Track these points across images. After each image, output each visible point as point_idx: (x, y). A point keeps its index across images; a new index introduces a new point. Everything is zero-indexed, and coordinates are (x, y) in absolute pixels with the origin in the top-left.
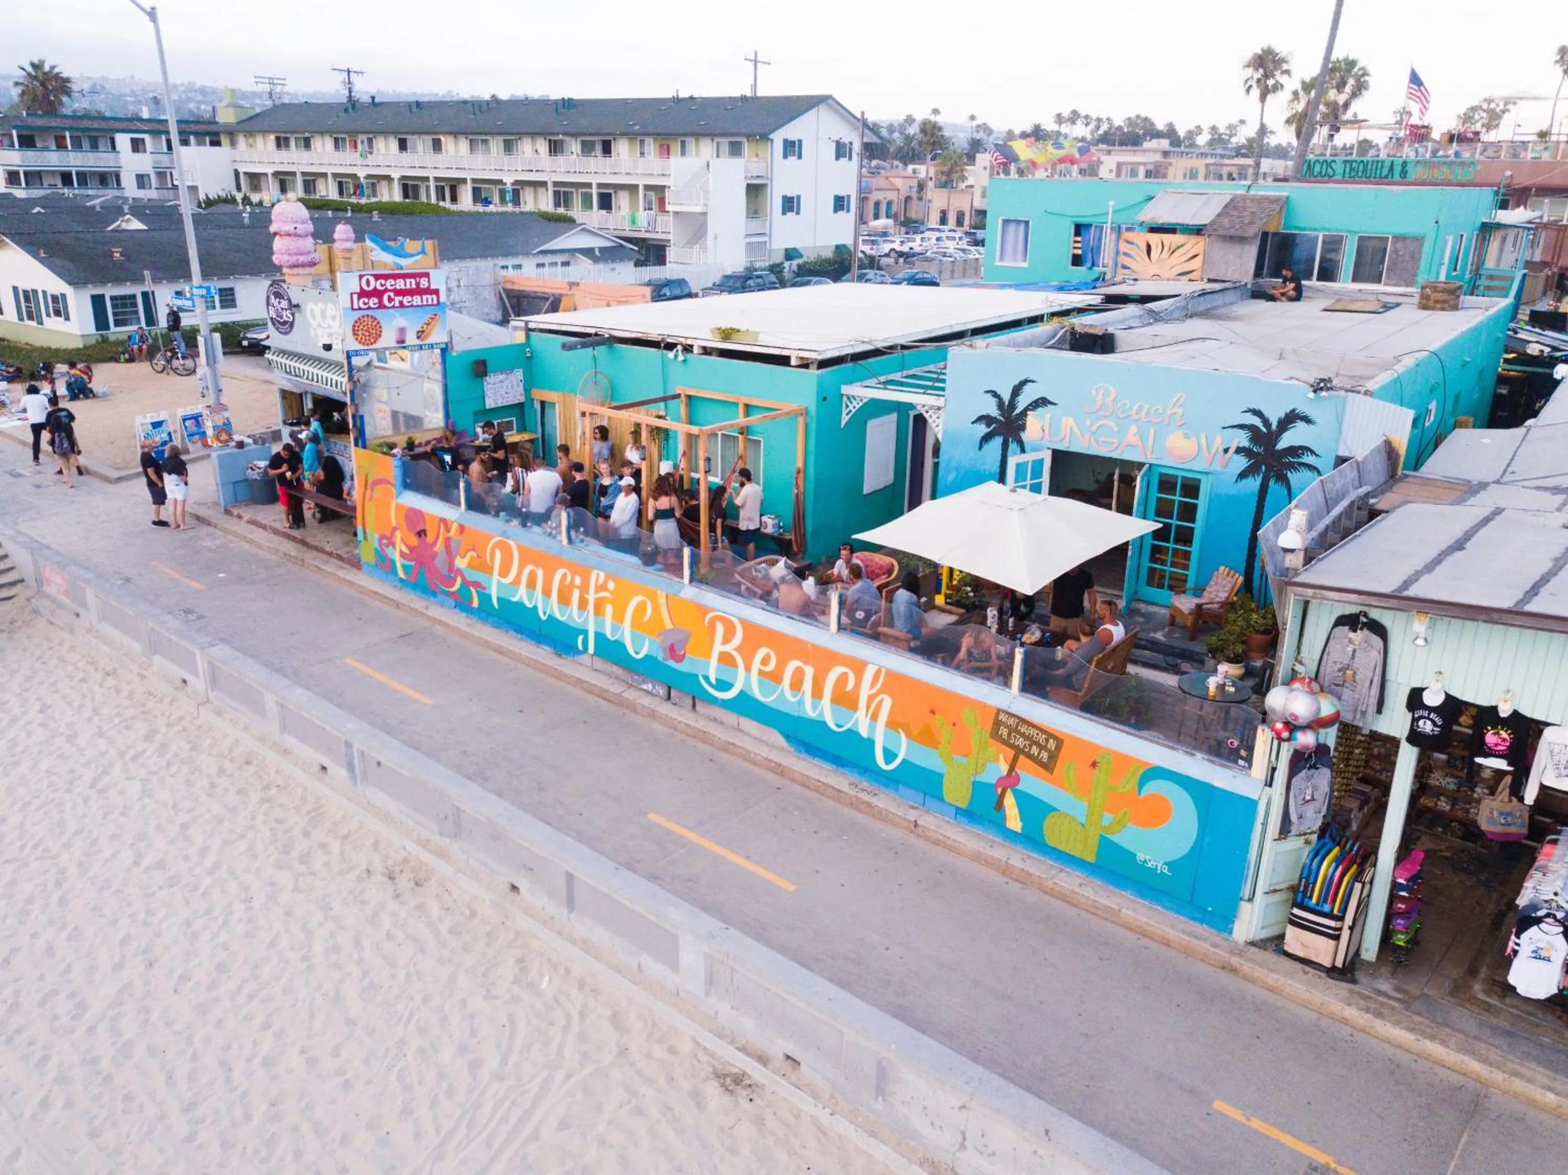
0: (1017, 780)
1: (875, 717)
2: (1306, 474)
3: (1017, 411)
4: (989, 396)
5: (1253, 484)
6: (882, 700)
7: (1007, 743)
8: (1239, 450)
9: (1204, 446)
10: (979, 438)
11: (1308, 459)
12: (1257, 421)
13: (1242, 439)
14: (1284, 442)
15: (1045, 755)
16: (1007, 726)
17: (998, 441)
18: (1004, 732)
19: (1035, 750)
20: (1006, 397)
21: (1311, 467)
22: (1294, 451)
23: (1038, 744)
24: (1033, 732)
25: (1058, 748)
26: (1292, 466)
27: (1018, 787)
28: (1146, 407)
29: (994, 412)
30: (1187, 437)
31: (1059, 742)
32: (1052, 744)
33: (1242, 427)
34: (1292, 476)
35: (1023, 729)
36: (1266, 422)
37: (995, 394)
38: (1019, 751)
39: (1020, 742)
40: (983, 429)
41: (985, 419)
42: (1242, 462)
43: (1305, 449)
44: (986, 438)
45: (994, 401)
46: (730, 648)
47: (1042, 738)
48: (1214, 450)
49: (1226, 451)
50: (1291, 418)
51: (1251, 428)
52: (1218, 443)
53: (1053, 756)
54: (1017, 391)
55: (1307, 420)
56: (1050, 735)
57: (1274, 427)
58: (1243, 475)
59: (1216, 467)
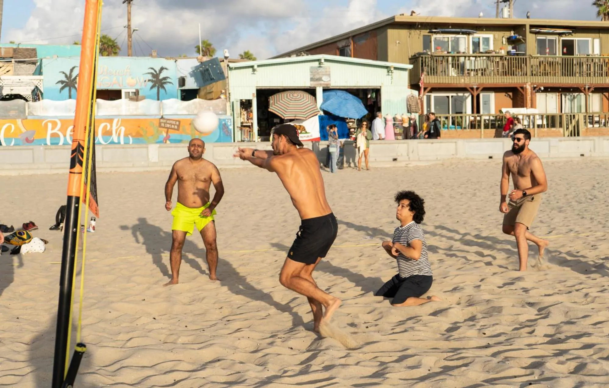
0: (169, 137)
1: (119, 135)
2: (169, 85)
3: (73, 78)
4: (61, 73)
5: (155, 90)
6: (121, 129)
7: (164, 127)
8: (149, 80)
9: (138, 80)
10: (59, 89)
11: (168, 80)
12: (153, 71)
13: (150, 77)
14: (161, 77)
15: (176, 127)
16: (163, 123)
17: (67, 89)
18: (163, 125)
19: (173, 126)
20: (68, 74)
21: (170, 83)
22: (165, 78)
23: (173, 124)
24: (171, 122)
25: (179, 124)
26: (165, 83)
27: (170, 138)
28: (118, 71)
29: (64, 79)
30: (132, 78)
31: (179, 121)
32: (177, 123)
33: (149, 73)
34: (165, 86)
35: (168, 122)
36: (155, 71)
37: (64, 73)
38: (168, 128)
39: (168, 126)
40: (60, 85)
41: (62, 82)
42: (151, 84)
43: (167, 77)
44: (62, 88)
45: (64, 75)
46: (56, 131)
47: (174, 122)
48: (141, 82)
49: (145, 81)
50: (162, 69)
51: (152, 73)
52: (142, 80)
53: (179, 126)
54: (72, 70)
55: (166, 69)
56: (176, 121)
57: (158, 72)
58: (152, 88)
59: (143, 86)
